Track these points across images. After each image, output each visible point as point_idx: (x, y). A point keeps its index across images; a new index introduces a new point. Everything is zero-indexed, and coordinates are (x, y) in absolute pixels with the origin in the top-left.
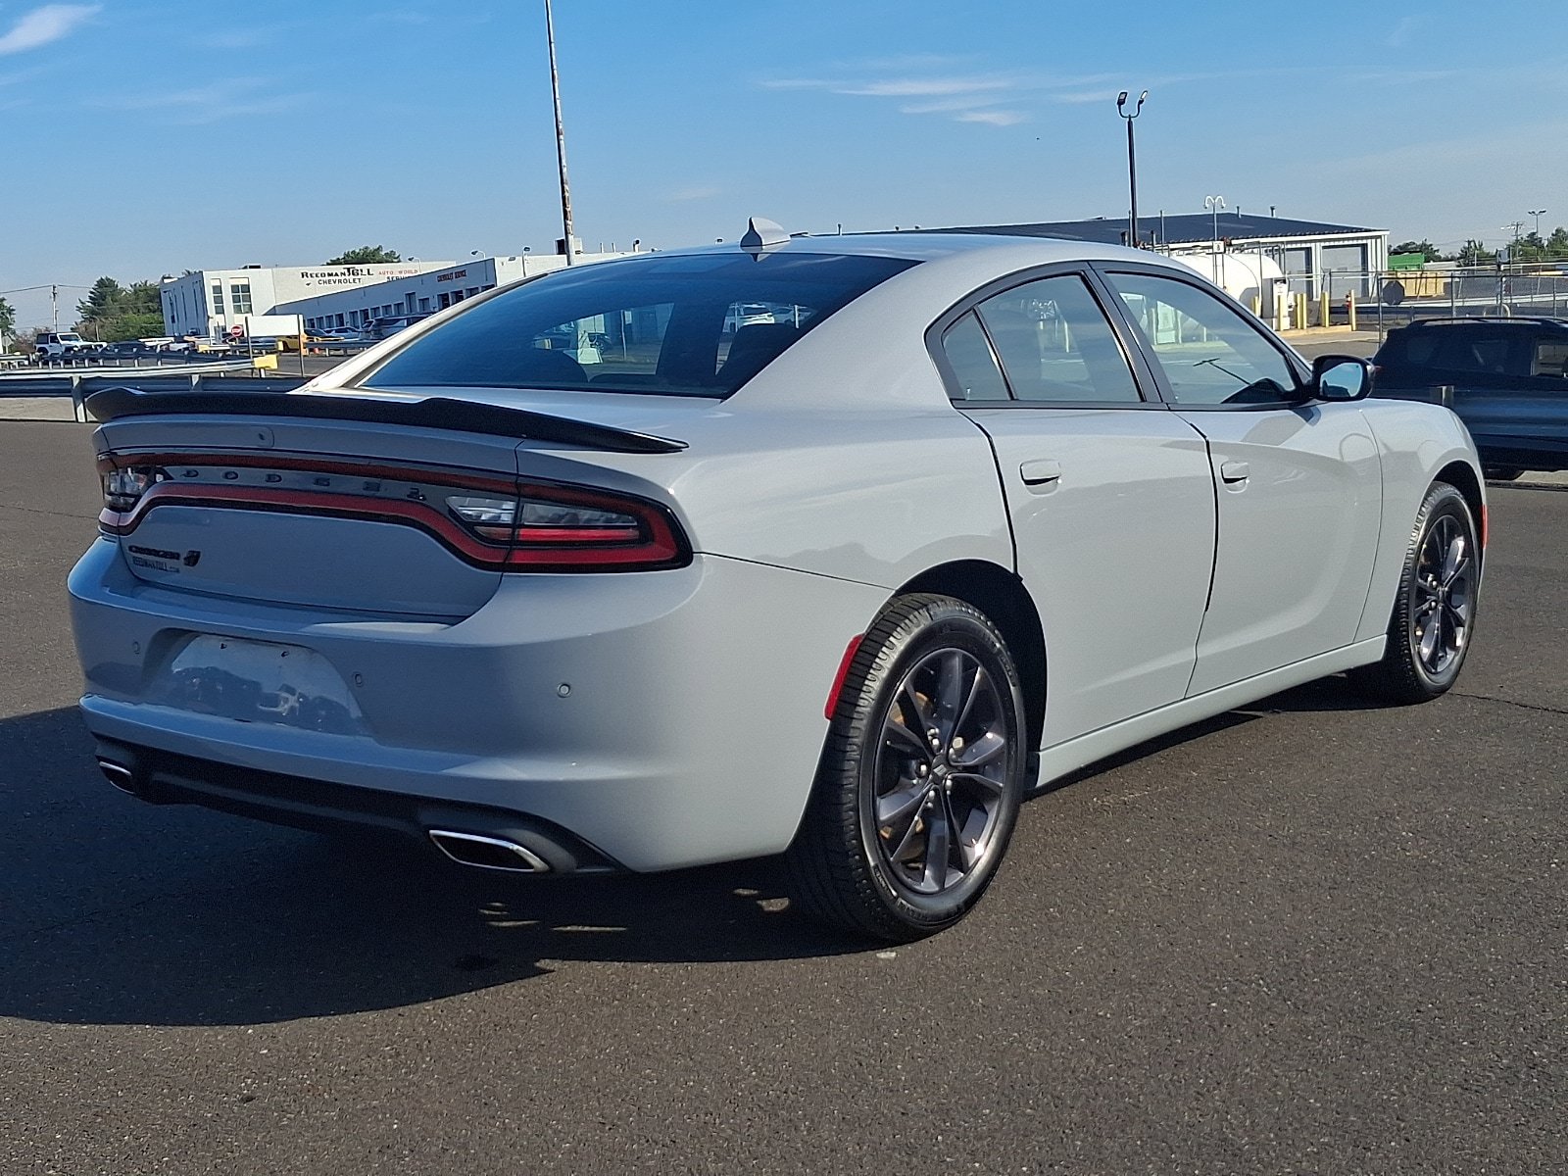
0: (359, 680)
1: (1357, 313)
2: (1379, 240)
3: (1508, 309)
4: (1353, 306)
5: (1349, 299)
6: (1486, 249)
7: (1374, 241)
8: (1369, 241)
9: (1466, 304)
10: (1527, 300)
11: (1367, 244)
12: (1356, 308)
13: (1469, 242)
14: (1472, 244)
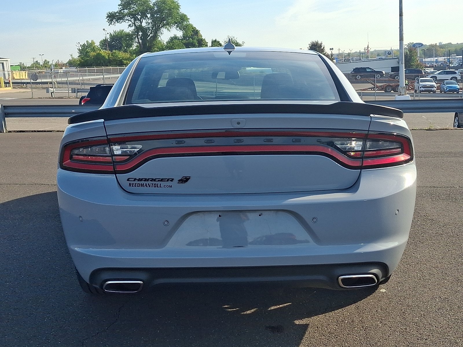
0: (315, 220)
1: (12, 83)
2: (7, 61)
3: (56, 82)
4: (11, 81)
5: (9, 79)
6: (25, 65)
7: (5, 61)
8: (4, 62)
9: (42, 81)
10: (60, 80)
11: (3, 63)
12: (12, 82)
13: (20, 63)
14: (21, 64)
